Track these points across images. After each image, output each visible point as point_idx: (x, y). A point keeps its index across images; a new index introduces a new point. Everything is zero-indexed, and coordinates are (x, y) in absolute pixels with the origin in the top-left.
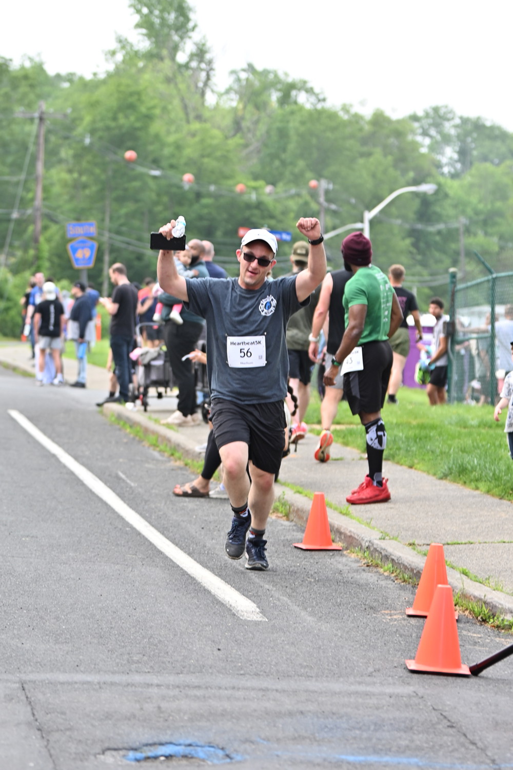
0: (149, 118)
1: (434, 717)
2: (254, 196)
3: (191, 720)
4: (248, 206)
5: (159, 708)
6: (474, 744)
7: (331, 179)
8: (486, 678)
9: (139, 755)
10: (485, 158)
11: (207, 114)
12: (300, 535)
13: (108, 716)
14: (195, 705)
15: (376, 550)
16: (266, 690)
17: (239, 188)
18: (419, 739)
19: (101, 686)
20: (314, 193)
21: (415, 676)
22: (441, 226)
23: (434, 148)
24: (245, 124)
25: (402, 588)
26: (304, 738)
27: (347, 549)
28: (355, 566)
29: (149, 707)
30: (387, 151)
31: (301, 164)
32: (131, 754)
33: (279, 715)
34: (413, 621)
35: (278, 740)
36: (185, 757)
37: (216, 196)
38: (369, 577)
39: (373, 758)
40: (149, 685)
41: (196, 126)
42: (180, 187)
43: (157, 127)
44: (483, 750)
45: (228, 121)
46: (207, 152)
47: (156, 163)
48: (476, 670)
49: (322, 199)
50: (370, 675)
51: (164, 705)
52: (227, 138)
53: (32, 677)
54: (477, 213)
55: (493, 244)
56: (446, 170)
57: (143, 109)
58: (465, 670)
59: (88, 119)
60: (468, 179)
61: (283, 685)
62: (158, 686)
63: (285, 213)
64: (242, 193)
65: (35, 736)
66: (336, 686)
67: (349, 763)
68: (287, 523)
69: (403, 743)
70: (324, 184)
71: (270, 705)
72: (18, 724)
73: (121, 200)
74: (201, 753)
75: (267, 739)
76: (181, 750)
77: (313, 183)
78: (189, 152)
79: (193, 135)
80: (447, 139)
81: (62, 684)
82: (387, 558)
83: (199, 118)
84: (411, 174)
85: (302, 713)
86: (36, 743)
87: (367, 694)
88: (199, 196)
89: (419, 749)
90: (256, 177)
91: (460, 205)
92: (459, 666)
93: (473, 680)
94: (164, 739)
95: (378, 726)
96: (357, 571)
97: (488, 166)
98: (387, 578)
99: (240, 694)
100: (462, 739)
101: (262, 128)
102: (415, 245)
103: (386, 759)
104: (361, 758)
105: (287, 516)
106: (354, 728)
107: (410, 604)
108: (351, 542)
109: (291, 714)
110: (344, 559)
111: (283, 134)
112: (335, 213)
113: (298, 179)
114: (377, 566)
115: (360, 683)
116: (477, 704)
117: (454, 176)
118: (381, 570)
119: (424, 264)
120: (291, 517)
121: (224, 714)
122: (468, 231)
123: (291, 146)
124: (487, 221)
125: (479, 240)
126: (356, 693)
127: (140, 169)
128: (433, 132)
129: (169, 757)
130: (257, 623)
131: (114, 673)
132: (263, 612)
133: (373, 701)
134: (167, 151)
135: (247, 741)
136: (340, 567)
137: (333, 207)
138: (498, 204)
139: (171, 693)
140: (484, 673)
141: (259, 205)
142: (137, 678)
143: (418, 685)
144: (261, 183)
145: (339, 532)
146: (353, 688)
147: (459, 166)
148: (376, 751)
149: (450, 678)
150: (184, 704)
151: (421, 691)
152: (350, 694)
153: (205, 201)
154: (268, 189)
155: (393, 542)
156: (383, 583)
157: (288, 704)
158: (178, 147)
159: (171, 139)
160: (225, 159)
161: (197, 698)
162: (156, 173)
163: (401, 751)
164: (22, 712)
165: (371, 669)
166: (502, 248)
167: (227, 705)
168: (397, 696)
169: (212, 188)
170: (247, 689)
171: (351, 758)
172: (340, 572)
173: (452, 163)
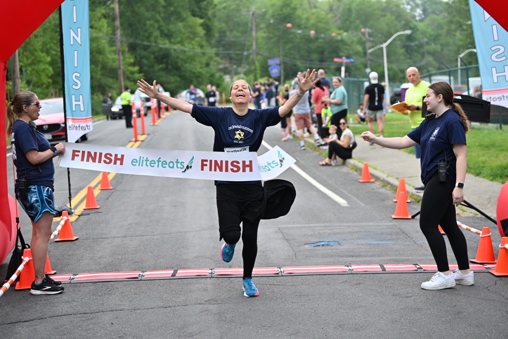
0: (295, 9)
1: (399, 231)
2: (339, 38)
3: (328, 235)
4: (338, 41)
5: (319, 233)
6: (409, 237)
7: (370, 28)
8: (416, 219)
9: (314, 245)
10: (433, 12)
11: (318, 5)
12: (360, 177)
13: (305, 236)
14: (329, 231)
15: (385, 181)
16: (349, 226)
17: (334, 34)
18: (394, 237)
19: (302, 228)
20: (363, 34)
21: (395, 220)
22: (417, 43)
23: (413, 9)
24: (335, 8)
25: (393, 193)
26: (360, 238)
27: (376, 181)
28: (378, 186)
29: (316, 232)
30: (392, 13)
31: (358, 22)
32: (312, 245)
33: (353, 232)
34: (396, 203)
35: (353, 239)
36: (327, 245)
37: (324, 38)
38: (383, 190)
39: (380, 242)
40: (315, 227)
41: (314, 10)
42: (309, 35)
43: (299, 12)
44: (412, 239)
45: (327, 7)
46: (319, 20)
47: (299, 27)
48: (413, 217)
49: (367, 36)
50: (381, 220)
51: (320, 232)
52: (327, 14)
53: (281, 226)
54: (431, 35)
55: (438, 48)
56: (418, 18)
57: (293, 5)
58: (410, 217)
59: (271, 12)
60: (427, 22)
61: (355, 224)
62: (318, 227)
63: (352, 42)
64: (335, 36)
65: (285, 242)
66: (370, 224)
67: (373, 244)
68: (355, 173)
69: (389, 238)
70: (368, 30)
71: (351, 230)
72: (280, 239)
73: (286, 43)
74: (332, 244)
75: (350, 239)
76: (326, 243)
77: (363, 30)
78: (312, 21)
79: (313, 14)
80: (417, 6)
81: (290, 228)
82: (389, 183)
83: (315, 7)
84: (403, 22)
85: (360, 232)
86: (287, 243)
87: (380, 226)
88: (317, 39)
89: (394, 239)
90: (340, 29)
91: (424, 33)
92: (408, 216)
93: (412, 220)
94: (321, 240)
95: (382, 234)
96: (379, 188)
97: (435, 16)
98: (389, 190)
99: (342, 227)
100: (406, 236)
101: (341, 9)
102: (406, 51)
103: (384, 242)
104: (377, 242)
105: (356, 170)
106: (375, 235)
107: (395, 198)
108: (377, 178)
109: (357, 232)
110: (375, 185)
111: (349, 10)
112: (372, 42)
113: (357, 29)
114: (386, 186)
115: (378, 223)
116: (412, 226)
117: (421, 21)
118: (387, 187)
119: (410, 58)
120: (358, 170)
121: (338, 233)
122: (428, 43)
123: (354, 15)
124: (435, 38)
125: (432, 47)
126: (376, 225)
127: (293, 30)
128: (411, 3)
129: (323, 245)
130: (347, 207)
131: (305, 224)
132: (348, 203)
133: (381, 227)
134: (303, 22)
135: (344, 240)
136: (374, 187)
137: (372, 39)
138: (440, 32)
139: (322, 228)
140: (416, 217)
141: (342, 41)
142: (312, 225)
143: (395, 222)
144: (342, 32)
145: (373, 176)
146: (375, 224)
147: (423, 16)
148: (381, 241)
149: (405, 220)
150: (326, 231)
151: (396, 224)
152: (374, 226)
153: (320, 40)
154: (345, 34)
155: (391, 178)
156: (387, 192)
157: (356, 229)
158: (308, 19)
159: (305, 16)
160: (327, 23)
161: (330, 229)
162: (300, 32)
163: (388, 240)
164: (281, 236)
165: (381, 218)
166: (442, 50)
167: (338, 231)
168: (388, 225)
169: (323, 36)
170: (344, 226)
171: (374, 243)
172: (374, 189)
173: (420, 15)
